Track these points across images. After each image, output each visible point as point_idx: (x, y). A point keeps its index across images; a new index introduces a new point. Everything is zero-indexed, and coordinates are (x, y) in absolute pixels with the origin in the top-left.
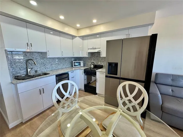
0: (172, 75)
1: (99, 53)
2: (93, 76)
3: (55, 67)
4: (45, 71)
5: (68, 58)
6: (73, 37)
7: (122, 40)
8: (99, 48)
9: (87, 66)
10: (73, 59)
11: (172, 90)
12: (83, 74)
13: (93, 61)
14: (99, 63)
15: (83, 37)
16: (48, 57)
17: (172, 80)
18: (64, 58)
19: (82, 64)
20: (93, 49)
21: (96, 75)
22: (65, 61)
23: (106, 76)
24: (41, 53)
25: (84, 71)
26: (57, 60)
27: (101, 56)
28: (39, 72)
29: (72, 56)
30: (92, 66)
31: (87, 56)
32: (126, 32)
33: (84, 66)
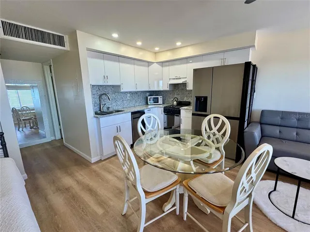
0: (282, 112)
1: (184, 85)
2: (176, 116)
3: (126, 104)
4: (116, 108)
5: (142, 92)
6: (149, 63)
7: (212, 69)
8: (184, 78)
9: (167, 104)
10: (148, 94)
11: (280, 132)
12: (163, 113)
13: (176, 96)
14: (185, 99)
15: (162, 64)
16: (122, 91)
17: (282, 118)
18: (136, 93)
19: (160, 101)
20: (177, 79)
21: (180, 114)
22: (138, 96)
23: (193, 114)
24: (113, 86)
25: (164, 109)
26: (129, 95)
27: (187, 89)
28: (111, 110)
29: (147, 89)
30: (175, 103)
31: (168, 89)
32: (221, 56)
33: (163, 103)
